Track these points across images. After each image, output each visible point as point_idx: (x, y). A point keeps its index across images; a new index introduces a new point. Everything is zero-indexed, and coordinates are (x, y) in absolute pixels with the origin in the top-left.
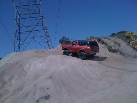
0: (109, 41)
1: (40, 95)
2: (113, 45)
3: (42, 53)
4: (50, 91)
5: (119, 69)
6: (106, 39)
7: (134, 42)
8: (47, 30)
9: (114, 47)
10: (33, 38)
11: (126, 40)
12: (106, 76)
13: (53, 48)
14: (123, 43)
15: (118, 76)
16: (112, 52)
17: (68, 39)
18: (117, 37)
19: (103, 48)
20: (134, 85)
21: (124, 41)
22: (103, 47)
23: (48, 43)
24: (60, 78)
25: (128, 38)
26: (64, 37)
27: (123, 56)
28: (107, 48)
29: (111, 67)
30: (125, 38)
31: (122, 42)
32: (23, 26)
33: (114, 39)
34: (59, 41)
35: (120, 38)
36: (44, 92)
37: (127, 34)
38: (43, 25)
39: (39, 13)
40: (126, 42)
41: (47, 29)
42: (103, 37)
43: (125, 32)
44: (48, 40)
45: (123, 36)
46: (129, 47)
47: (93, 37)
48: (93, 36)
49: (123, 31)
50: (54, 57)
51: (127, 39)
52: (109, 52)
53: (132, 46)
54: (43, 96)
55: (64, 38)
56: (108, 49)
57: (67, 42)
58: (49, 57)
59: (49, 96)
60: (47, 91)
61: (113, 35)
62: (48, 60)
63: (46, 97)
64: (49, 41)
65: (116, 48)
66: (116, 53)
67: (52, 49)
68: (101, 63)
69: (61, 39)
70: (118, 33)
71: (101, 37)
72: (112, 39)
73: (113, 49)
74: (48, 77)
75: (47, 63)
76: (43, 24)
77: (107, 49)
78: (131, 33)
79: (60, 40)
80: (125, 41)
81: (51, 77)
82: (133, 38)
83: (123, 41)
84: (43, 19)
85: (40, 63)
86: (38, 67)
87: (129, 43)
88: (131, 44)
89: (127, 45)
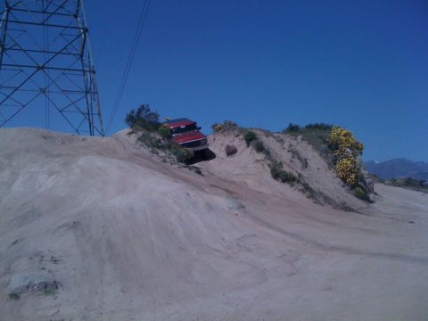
0: (279, 144)
1: (27, 278)
2: (288, 161)
3: (63, 143)
4: (64, 268)
5: (292, 235)
6: (271, 138)
7: (349, 162)
8: (93, 76)
9: (289, 166)
10: (43, 91)
11: (326, 151)
12: (249, 250)
13: (103, 135)
14: (316, 160)
15: (285, 255)
16: (280, 180)
17: (156, 116)
18: (303, 139)
19: (258, 165)
20: (330, 289)
21: (320, 155)
22: (257, 161)
23: (89, 114)
24: (104, 233)
25: (334, 146)
26: (143, 107)
27: (309, 197)
28: (269, 166)
29: (270, 226)
30: (325, 146)
31: (314, 157)
32: (17, 47)
33: (294, 142)
34: (125, 117)
35: (309, 143)
36: (43, 269)
37: (333, 134)
38: (81, 56)
39: (76, 16)
40: (326, 158)
41: (94, 72)
42: (261, 130)
43: (328, 128)
44: (90, 107)
45: (321, 137)
46: (331, 174)
47: (235, 125)
48: (233, 121)
49: (323, 125)
50: (99, 162)
52: (273, 179)
53: (341, 174)
54: (37, 282)
55: (144, 111)
56: (269, 170)
57: (151, 123)
58: (82, 161)
59: (56, 285)
60: (52, 266)
61: (293, 130)
62: (77, 170)
63: (46, 287)
64: (95, 111)
65: (293, 169)
66: (292, 186)
67: (97, 138)
68: (243, 207)
69: (133, 112)
70: (309, 127)
71: (256, 129)
72: (288, 140)
73: (284, 172)
74: (67, 225)
75: (72, 178)
76: (82, 53)
77: (267, 167)
78: (345, 136)
79: (129, 112)
80: (324, 153)
81: (75, 225)
82: (348, 150)
83: (316, 154)
84: (85, 36)
85: (51, 174)
86: (40, 186)
87: (335, 161)
88: (337, 166)
89: (327, 167)
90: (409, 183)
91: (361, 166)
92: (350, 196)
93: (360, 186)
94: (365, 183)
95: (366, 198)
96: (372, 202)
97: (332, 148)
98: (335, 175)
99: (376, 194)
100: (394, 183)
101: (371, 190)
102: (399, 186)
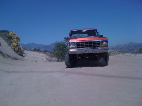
7: (16, 44)
11: (7, 40)
21: (5, 41)
27: (2, 56)
30: (7, 38)
31: (3, 42)
35: (1, 37)
37: (10, 34)
40: (7, 42)
43: (8, 32)
45: (5, 35)
46: (9, 48)
49: (6, 30)
51: (9, 40)
53: (13, 48)
70: (1, 31)
78: (14, 34)
82: (15, 39)
87: (11, 43)
88: (12, 45)
89: (8, 45)
90: (35, 50)
91: (20, 45)
92: (17, 55)
93: (20, 51)
94: (21, 50)
95: (22, 55)
96: (24, 56)
97: (10, 39)
98: (11, 48)
99: (25, 54)
100: (31, 50)
101: (24, 53)
102: (32, 51)
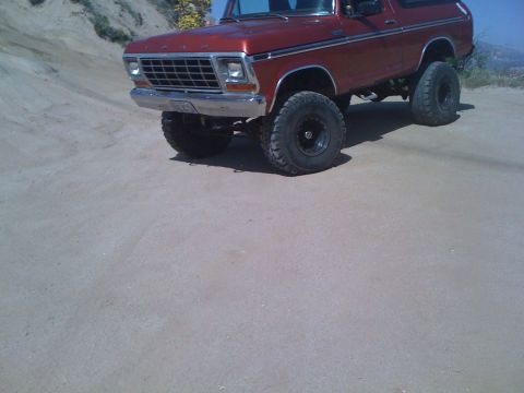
2: (116, 15)
7: (193, 20)
9: (118, 21)
11: (164, 6)
12: (59, 122)
14: (152, 15)
15: (104, 126)
16: (108, 39)
19: (76, 18)
20: (144, 157)
21: (158, 10)
22: (74, 14)
28: (91, 20)
31: (150, 11)
40: (165, 13)
52: (98, 37)
65: (125, 26)
68: (55, 71)
73: (112, 29)
80: (162, 8)
82: (191, 5)
83: (152, 8)
87: (176, 19)
88: (179, 24)
89: (167, 25)
